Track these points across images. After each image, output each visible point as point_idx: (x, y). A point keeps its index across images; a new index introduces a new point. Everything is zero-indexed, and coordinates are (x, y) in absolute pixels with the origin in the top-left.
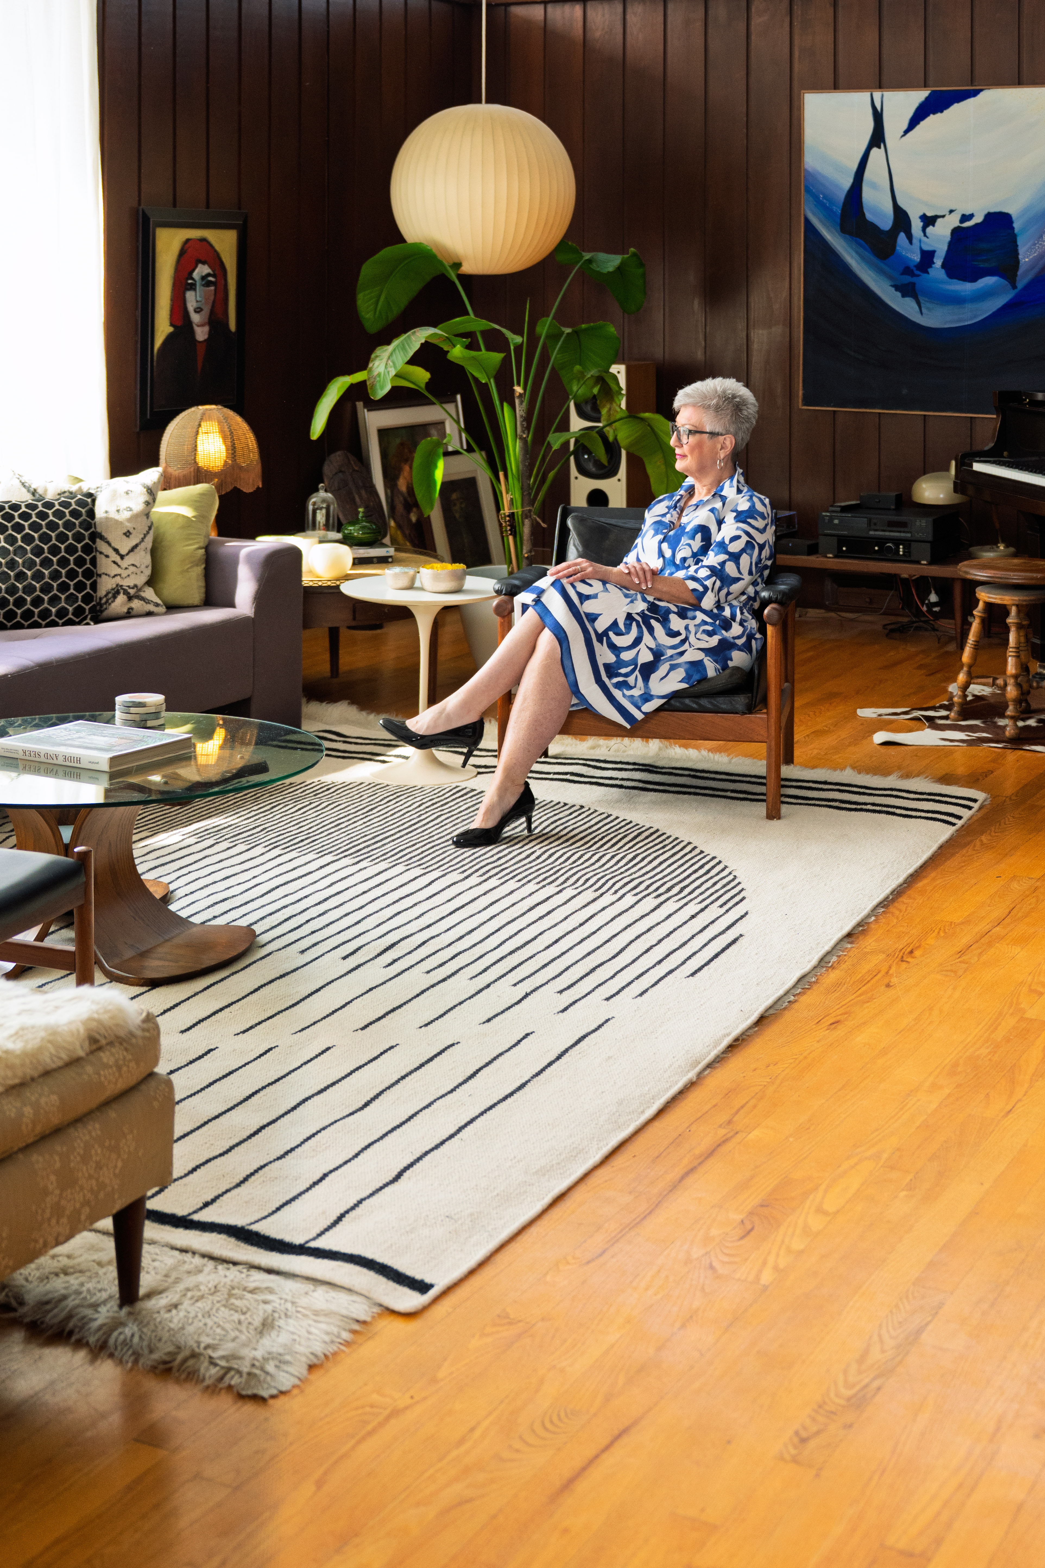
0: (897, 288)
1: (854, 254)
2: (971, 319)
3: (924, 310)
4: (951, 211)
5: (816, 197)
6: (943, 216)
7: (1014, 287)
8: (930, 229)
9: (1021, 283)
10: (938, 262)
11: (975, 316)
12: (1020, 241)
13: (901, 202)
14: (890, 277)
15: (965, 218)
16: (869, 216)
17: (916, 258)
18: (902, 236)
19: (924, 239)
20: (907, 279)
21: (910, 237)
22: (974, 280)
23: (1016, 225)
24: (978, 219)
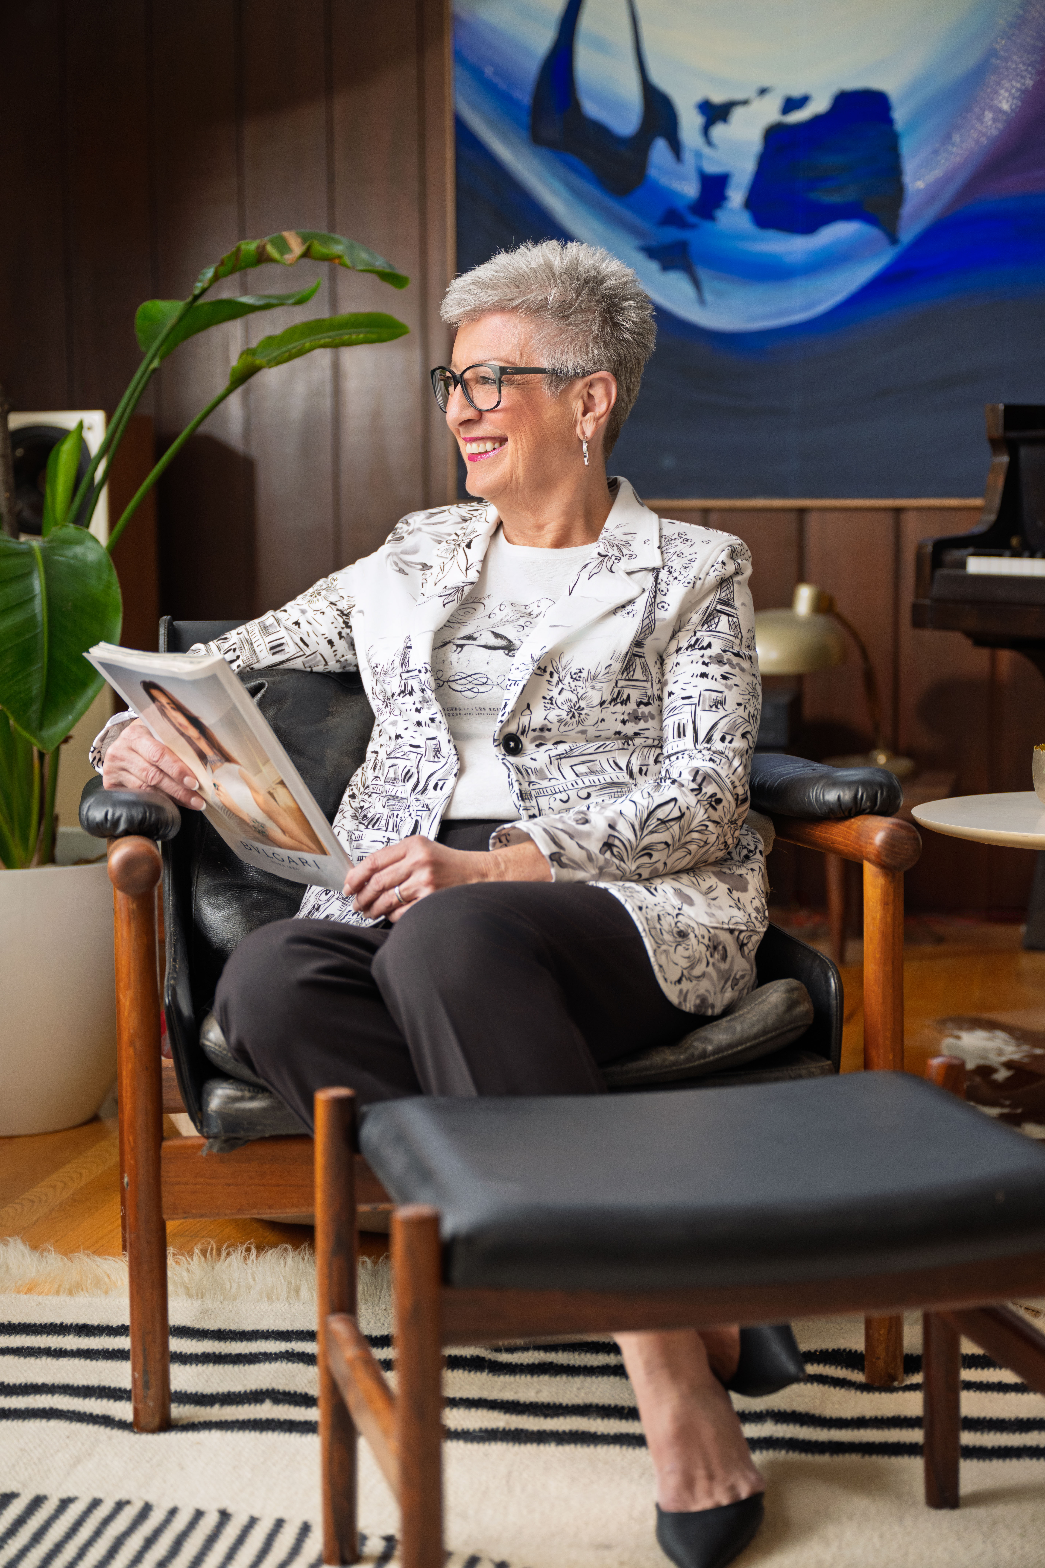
0: (651, 252)
1: (559, 187)
2: (806, 308)
3: (708, 296)
4: (763, 92)
5: (476, 72)
6: (745, 103)
7: (893, 239)
8: (718, 131)
9: (908, 233)
10: (736, 196)
11: (814, 304)
12: (906, 147)
13: (660, 78)
14: (635, 232)
15: (791, 104)
16: (591, 108)
17: (690, 190)
18: (660, 149)
19: (706, 150)
20: (672, 234)
21: (676, 147)
22: (809, 228)
23: (900, 115)
24: (819, 105)
